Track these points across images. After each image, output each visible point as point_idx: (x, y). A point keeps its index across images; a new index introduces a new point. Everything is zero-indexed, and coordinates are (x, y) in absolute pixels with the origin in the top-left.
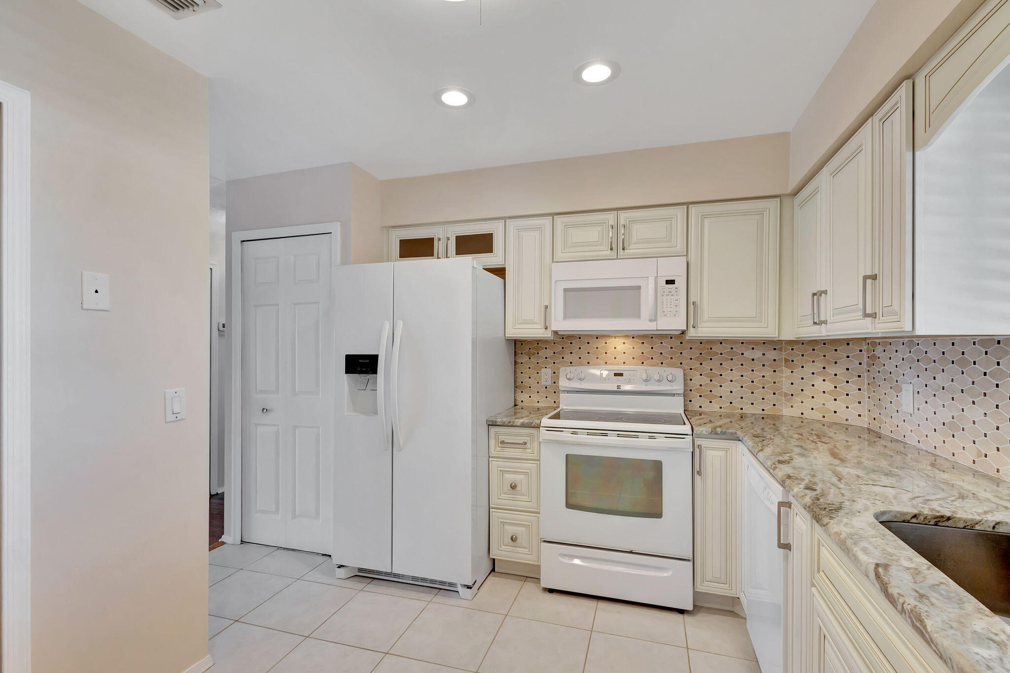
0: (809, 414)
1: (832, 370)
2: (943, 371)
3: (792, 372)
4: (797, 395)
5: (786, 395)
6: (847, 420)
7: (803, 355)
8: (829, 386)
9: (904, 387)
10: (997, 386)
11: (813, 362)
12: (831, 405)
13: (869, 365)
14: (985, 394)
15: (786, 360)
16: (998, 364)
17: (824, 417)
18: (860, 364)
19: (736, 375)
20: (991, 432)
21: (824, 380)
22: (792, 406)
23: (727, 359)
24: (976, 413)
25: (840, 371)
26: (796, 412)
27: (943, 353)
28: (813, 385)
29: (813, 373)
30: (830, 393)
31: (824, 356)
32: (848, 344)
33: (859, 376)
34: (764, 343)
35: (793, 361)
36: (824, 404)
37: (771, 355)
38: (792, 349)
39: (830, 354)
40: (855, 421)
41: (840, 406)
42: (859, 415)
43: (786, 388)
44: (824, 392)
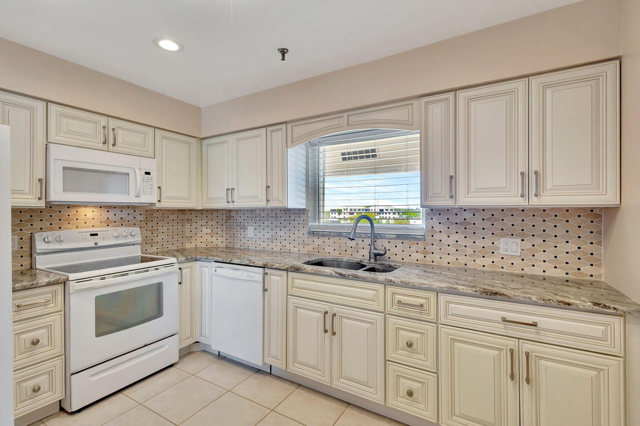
0: (199, 245)
1: (210, 223)
2: (268, 220)
3: (191, 225)
4: (193, 237)
5: (187, 237)
6: (217, 245)
7: (196, 217)
8: (209, 231)
9: (249, 228)
10: (290, 224)
11: (202, 220)
12: (210, 239)
13: (226, 220)
14: (285, 227)
15: (188, 220)
16: (290, 217)
17: (207, 245)
18: (222, 220)
19: (165, 228)
20: (287, 238)
21: (207, 228)
22: (191, 243)
23: (160, 220)
24: (282, 233)
25: (214, 223)
26: (193, 245)
27: (268, 214)
28: (202, 231)
29: (202, 225)
30: (209, 234)
31: (207, 217)
32: (217, 211)
33: (222, 225)
34: (178, 211)
35: (191, 220)
36: (207, 239)
37: (181, 216)
38: (191, 214)
39: (210, 216)
40: (220, 245)
41: (214, 239)
42: (222, 242)
43: (188, 234)
44: (207, 234)
